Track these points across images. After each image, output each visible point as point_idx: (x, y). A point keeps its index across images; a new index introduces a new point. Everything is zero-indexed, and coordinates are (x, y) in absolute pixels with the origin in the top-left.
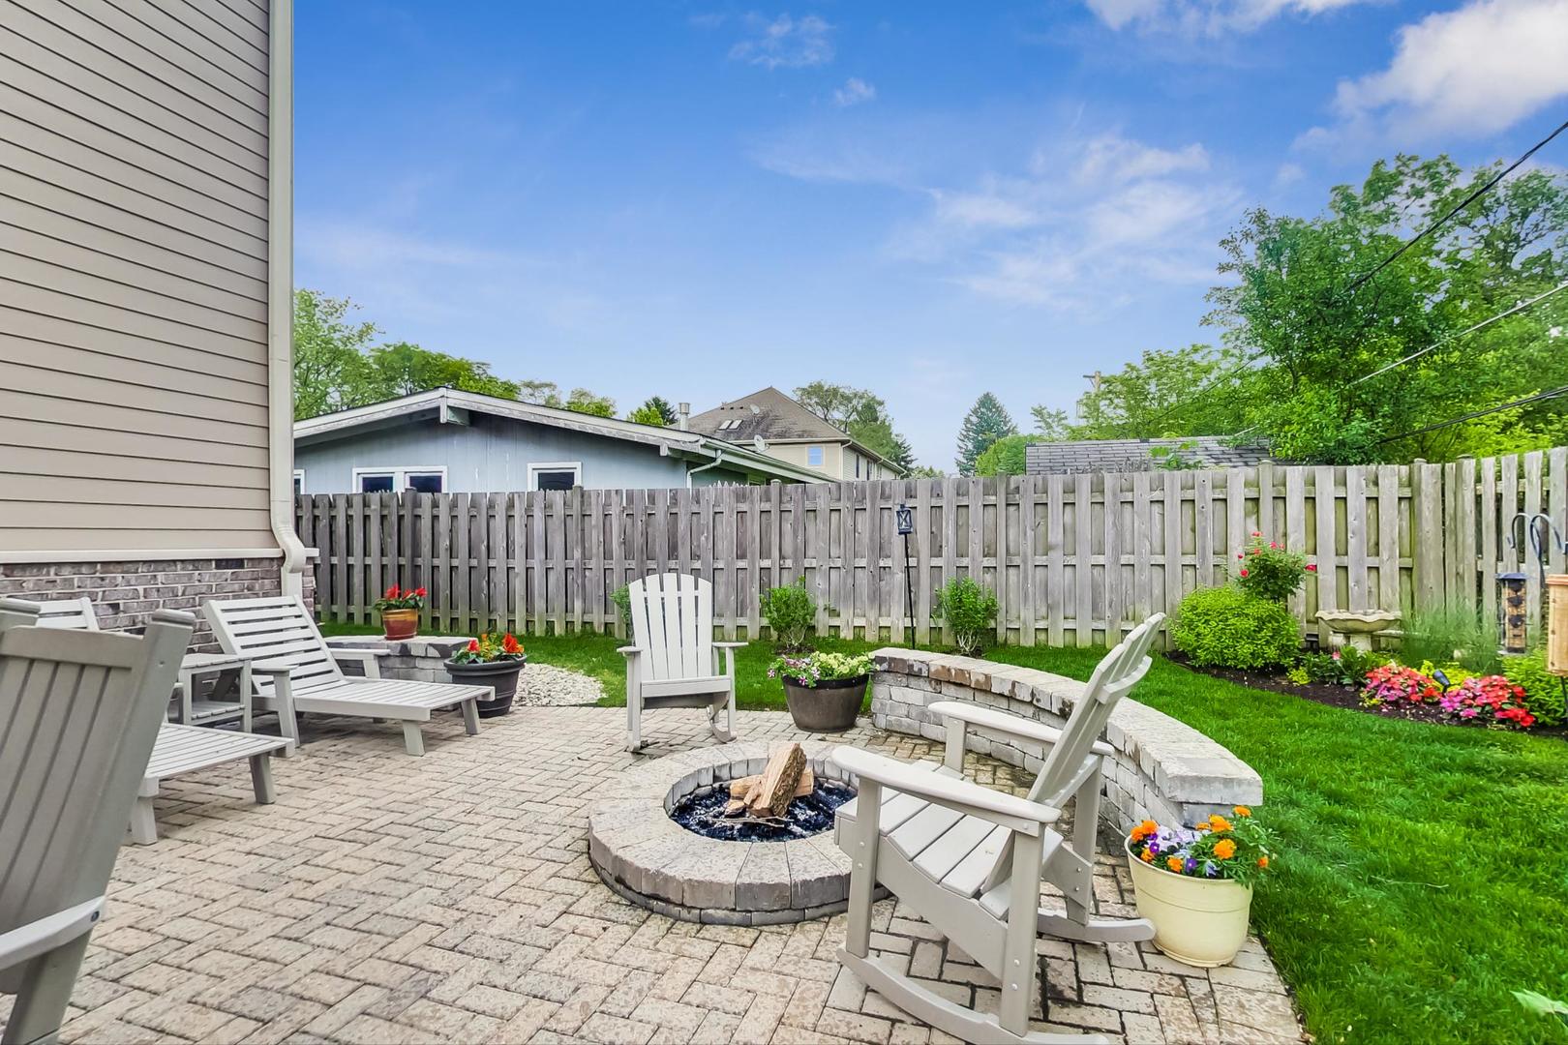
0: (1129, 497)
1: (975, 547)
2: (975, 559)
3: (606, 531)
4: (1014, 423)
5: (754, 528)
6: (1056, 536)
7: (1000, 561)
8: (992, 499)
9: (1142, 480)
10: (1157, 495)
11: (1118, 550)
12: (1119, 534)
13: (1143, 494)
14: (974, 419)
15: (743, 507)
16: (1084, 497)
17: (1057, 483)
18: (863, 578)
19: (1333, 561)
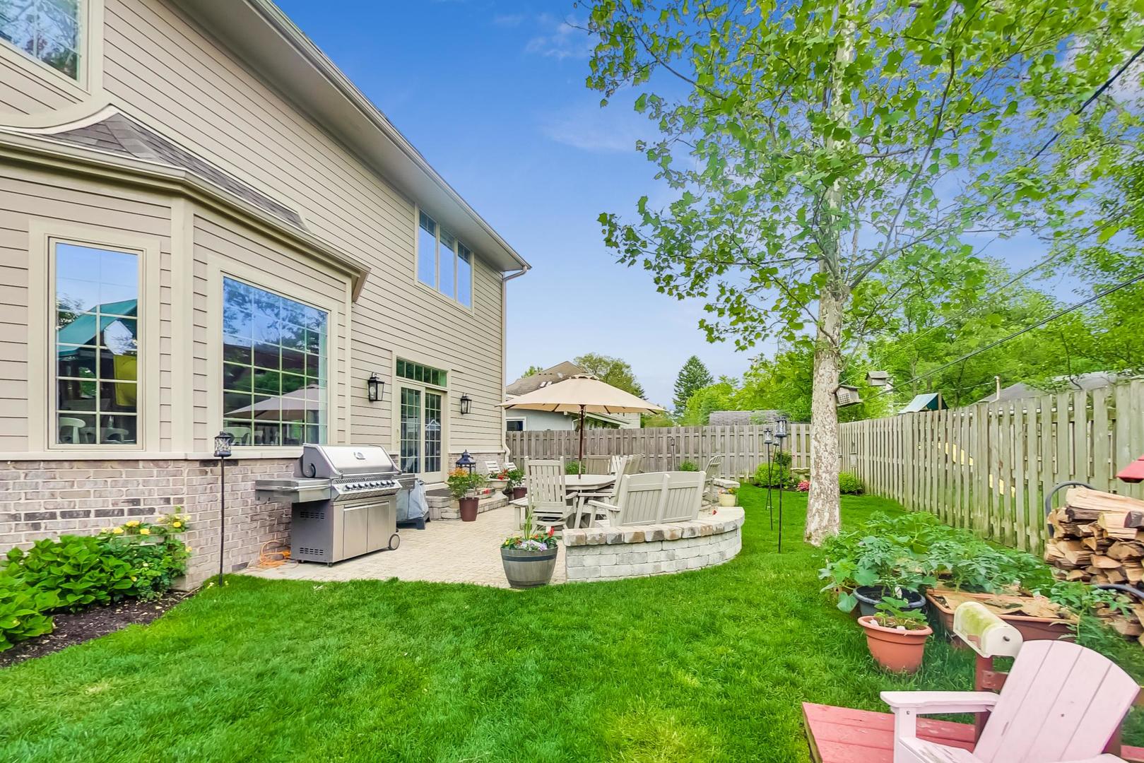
0: (742, 433)
1: (691, 450)
2: (691, 455)
3: (560, 445)
4: (711, 375)
5: (614, 444)
6: (718, 447)
7: (700, 455)
8: (697, 434)
9: (746, 428)
10: (751, 433)
11: (739, 451)
12: (739, 446)
13: (747, 432)
14: (685, 373)
15: (610, 436)
16: (728, 433)
17: (719, 429)
18: (652, 461)
19: (805, 454)
